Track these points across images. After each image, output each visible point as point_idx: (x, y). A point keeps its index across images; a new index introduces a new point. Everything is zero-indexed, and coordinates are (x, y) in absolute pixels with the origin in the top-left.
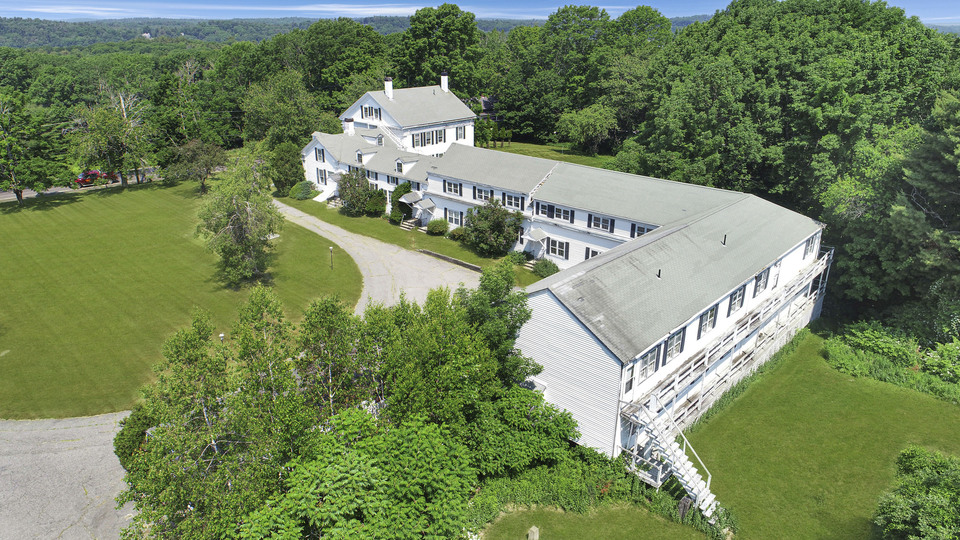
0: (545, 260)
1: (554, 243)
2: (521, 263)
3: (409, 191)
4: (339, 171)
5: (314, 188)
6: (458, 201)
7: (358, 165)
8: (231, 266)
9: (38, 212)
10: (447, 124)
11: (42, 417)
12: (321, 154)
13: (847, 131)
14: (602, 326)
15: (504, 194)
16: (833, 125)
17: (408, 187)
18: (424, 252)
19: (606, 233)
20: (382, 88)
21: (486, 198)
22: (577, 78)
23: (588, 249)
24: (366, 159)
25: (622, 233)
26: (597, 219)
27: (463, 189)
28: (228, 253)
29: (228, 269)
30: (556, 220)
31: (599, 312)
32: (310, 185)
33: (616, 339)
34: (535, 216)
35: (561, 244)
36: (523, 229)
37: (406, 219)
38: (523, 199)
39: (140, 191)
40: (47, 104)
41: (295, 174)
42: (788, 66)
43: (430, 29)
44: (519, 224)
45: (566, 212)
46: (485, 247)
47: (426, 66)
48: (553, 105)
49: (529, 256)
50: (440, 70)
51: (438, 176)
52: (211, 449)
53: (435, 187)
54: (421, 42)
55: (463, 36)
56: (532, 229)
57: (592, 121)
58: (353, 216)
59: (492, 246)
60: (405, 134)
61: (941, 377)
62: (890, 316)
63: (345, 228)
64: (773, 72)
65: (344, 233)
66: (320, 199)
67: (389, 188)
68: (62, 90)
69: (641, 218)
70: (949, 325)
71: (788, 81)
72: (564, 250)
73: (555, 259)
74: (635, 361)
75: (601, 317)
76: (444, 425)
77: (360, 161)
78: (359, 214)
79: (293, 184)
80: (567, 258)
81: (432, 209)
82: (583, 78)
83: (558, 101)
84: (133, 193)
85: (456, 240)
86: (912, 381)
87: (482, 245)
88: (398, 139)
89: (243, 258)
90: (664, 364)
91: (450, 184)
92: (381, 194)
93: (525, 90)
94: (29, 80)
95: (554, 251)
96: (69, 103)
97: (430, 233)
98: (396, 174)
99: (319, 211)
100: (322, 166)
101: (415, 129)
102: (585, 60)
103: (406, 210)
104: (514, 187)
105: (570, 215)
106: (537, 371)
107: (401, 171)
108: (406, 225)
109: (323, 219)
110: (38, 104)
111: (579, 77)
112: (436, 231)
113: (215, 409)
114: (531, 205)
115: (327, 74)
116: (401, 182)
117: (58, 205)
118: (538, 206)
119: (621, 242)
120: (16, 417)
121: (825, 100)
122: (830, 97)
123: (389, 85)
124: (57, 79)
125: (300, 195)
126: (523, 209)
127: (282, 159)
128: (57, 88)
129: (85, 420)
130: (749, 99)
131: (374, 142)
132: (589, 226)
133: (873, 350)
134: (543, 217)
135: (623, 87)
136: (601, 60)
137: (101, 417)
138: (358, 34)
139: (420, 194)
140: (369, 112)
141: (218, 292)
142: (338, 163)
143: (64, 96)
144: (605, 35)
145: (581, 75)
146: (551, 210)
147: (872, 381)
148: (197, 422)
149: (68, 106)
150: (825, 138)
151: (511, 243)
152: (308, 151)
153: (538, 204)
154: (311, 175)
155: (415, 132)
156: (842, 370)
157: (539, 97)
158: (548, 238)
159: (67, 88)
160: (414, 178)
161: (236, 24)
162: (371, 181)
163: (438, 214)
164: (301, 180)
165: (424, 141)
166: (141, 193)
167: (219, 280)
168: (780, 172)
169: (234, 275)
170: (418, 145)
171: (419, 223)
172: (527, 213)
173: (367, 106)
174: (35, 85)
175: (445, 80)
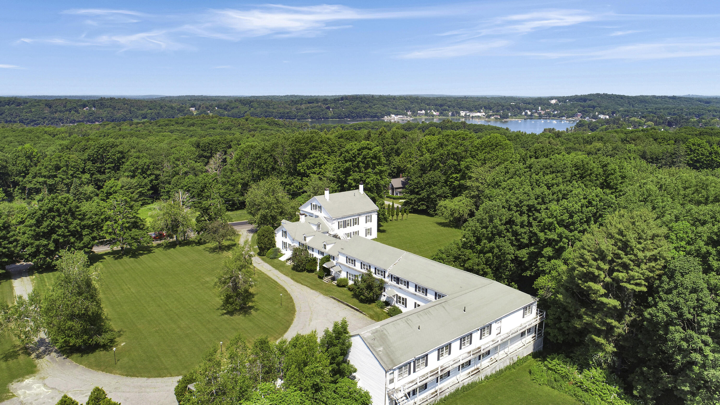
0: (394, 306)
1: (400, 297)
2: (382, 308)
3: (329, 261)
4: (294, 244)
5: (280, 252)
6: (353, 269)
7: (303, 242)
8: (230, 303)
9: (132, 259)
10: (360, 215)
11: (142, 376)
12: (285, 233)
13: (556, 247)
14: (380, 353)
15: (375, 269)
16: (550, 243)
17: (328, 258)
18: (332, 297)
19: (423, 295)
20: (323, 194)
21: (367, 269)
22: (454, 175)
23: (415, 303)
24: (308, 239)
25: (431, 297)
26: (419, 288)
27: (356, 263)
28: (228, 297)
29: (228, 305)
30: (400, 286)
31: (381, 346)
32: (278, 251)
33: (385, 359)
34: (390, 282)
35: (403, 299)
36: (385, 288)
37: (327, 276)
38: (385, 272)
39: (186, 247)
40: (133, 177)
41: (270, 244)
42: (533, 206)
43: (354, 157)
44: (382, 287)
45: (405, 282)
46: (363, 298)
47: (350, 180)
48: (438, 193)
49: (387, 303)
50: (358, 182)
51: (343, 254)
52: (213, 393)
53: (342, 260)
54: (347, 165)
55: (374, 161)
56: (389, 289)
57: (457, 207)
58: (299, 271)
59: (367, 297)
60: (334, 222)
61: (582, 389)
62: (572, 352)
63: (293, 279)
64: (525, 208)
65: (292, 282)
66: (283, 259)
67: (319, 257)
68: (142, 169)
69: (440, 291)
70: (592, 361)
71: (534, 214)
72: (404, 302)
73: (400, 306)
74: (395, 370)
75: (381, 349)
76: (303, 392)
77: (305, 240)
78: (302, 271)
79: (269, 249)
80: (406, 307)
81: (340, 272)
82: (458, 175)
83: (441, 191)
84: (182, 248)
85: (351, 291)
86: (567, 390)
87: (362, 296)
88: (330, 224)
89: (236, 300)
90: (414, 371)
91: (349, 259)
92: (315, 260)
93: (421, 182)
94: (123, 160)
95: (400, 302)
96: (146, 176)
97: (338, 285)
98: (323, 250)
99: (280, 267)
100: (285, 240)
101: (340, 219)
102: (459, 165)
103: (327, 272)
104: (381, 266)
105: (407, 284)
106: (355, 371)
107: (325, 248)
108: (326, 279)
109: (282, 272)
110: (128, 176)
111: (457, 175)
112: (342, 284)
113: (216, 378)
114: (389, 276)
115: (300, 167)
116: (325, 255)
117: (142, 254)
118: (392, 277)
119: (430, 301)
120: (131, 376)
121: (546, 229)
122: (550, 227)
123: (327, 193)
124: (140, 162)
125: (272, 256)
126: (384, 277)
127: (263, 235)
128: (139, 167)
129: (159, 380)
130: (510, 222)
131: (315, 228)
132: (416, 291)
133: (555, 371)
134: (394, 283)
135: (478, 187)
136: (467, 168)
137: (166, 378)
138: (321, 142)
139: (335, 262)
140: (315, 207)
141: (223, 317)
142: (293, 240)
143: (143, 172)
144: (471, 151)
145: (458, 173)
146: (398, 280)
147: (547, 388)
148: (209, 383)
149: (145, 178)
150: (545, 250)
151: (378, 296)
152: (278, 231)
153: (392, 276)
154: (279, 245)
155: (340, 220)
156: (535, 381)
157: (430, 187)
158: (397, 295)
159: (145, 167)
160: (332, 254)
161: (253, 101)
162: (310, 252)
163: (343, 275)
164: (273, 247)
165: (345, 225)
166: (186, 248)
167: (223, 309)
168: (526, 265)
169: (230, 308)
170: (341, 227)
171: (333, 279)
172: (387, 280)
173: (314, 204)
174: (127, 165)
175: (361, 187)
